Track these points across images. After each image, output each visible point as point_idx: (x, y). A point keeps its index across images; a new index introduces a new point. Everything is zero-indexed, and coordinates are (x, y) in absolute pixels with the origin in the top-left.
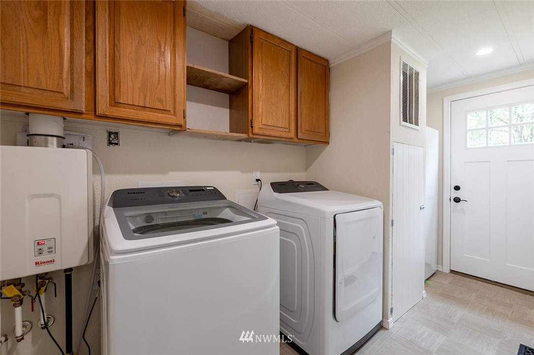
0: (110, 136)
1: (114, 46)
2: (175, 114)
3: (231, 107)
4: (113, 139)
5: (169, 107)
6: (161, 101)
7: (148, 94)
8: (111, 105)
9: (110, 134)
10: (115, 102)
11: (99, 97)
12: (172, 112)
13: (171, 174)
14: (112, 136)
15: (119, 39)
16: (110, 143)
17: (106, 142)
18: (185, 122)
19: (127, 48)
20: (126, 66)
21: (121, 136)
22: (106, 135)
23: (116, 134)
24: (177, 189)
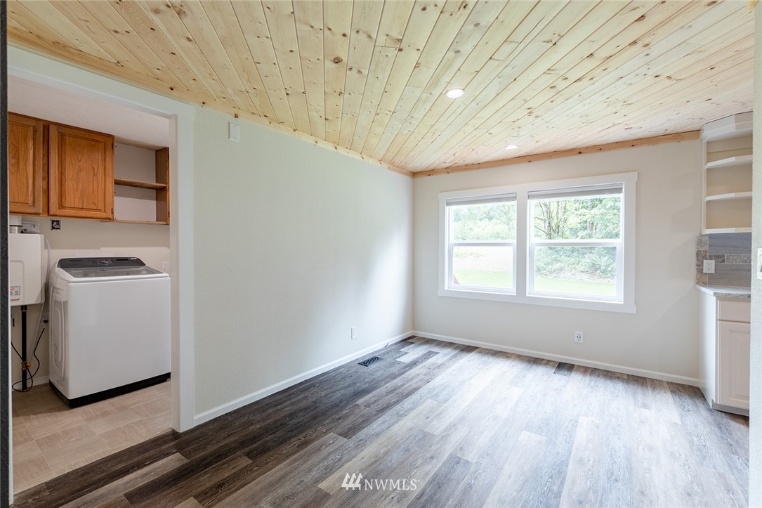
0: (53, 223)
1: (62, 173)
2: (105, 212)
3: (157, 200)
4: (55, 225)
5: (101, 207)
6: (94, 204)
7: (85, 201)
8: (59, 208)
9: (53, 222)
10: (61, 206)
11: (51, 204)
12: (103, 210)
13: (103, 249)
14: (55, 223)
15: (65, 170)
16: (53, 228)
17: (50, 227)
18: (113, 216)
19: (70, 173)
20: (70, 186)
21: (61, 223)
22: (50, 223)
23: (58, 222)
24: (107, 259)
